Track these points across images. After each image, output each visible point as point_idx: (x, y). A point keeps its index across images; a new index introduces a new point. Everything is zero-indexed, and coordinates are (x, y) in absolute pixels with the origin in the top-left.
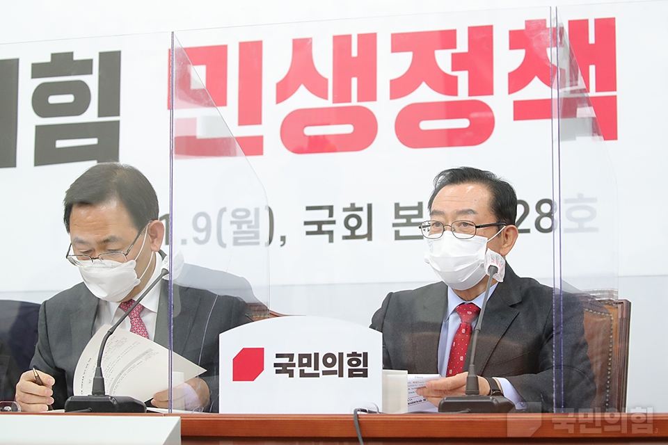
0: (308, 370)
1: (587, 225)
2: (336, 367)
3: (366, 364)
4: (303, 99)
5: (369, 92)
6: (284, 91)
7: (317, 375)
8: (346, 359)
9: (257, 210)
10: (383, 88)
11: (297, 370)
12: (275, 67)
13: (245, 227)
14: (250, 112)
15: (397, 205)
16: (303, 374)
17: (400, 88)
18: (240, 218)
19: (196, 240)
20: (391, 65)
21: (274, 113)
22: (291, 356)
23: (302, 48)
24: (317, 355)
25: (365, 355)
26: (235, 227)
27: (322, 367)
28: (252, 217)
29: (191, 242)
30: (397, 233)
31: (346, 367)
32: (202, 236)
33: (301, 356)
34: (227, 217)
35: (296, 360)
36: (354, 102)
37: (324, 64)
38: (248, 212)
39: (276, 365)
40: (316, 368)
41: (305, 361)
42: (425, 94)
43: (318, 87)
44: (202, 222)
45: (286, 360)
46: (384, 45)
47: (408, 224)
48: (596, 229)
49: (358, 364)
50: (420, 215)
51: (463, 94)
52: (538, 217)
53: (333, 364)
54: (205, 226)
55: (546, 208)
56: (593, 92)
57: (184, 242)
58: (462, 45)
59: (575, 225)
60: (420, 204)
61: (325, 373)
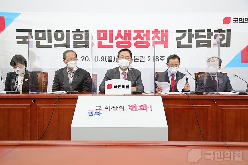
0: (119, 87)
1: (163, 60)
2: (124, 87)
3: (129, 86)
4: (119, 39)
5: (130, 39)
6: (116, 38)
7: (121, 88)
8: (126, 86)
9: (112, 56)
10: (132, 38)
11: (118, 87)
12: (115, 34)
13: (110, 59)
14: (111, 41)
15: (134, 56)
16: (119, 88)
17: (135, 39)
18: (109, 57)
19: (102, 61)
20: (134, 35)
21: (115, 42)
22: (117, 85)
23: (119, 31)
24: (121, 85)
25: (129, 85)
26: (108, 59)
27: (122, 87)
28: (111, 57)
29: (101, 61)
30: (134, 60)
31: (126, 87)
32: (103, 60)
33: (118, 85)
34: (107, 57)
35: (117, 86)
36: (128, 40)
37: (123, 34)
38: (110, 57)
39: (114, 86)
40: (121, 87)
41: (119, 86)
42: (139, 40)
43: (122, 38)
44: (103, 58)
45: (116, 86)
46: (132, 32)
47: (136, 59)
48: (164, 61)
49: (128, 87)
50: (138, 58)
51: (145, 40)
52: (156, 59)
53: (123, 86)
54: (103, 59)
55: (157, 58)
56: (165, 41)
57: (100, 61)
58: (145, 32)
59: (161, 60)
60: (138, 56)
61: (122, 88)
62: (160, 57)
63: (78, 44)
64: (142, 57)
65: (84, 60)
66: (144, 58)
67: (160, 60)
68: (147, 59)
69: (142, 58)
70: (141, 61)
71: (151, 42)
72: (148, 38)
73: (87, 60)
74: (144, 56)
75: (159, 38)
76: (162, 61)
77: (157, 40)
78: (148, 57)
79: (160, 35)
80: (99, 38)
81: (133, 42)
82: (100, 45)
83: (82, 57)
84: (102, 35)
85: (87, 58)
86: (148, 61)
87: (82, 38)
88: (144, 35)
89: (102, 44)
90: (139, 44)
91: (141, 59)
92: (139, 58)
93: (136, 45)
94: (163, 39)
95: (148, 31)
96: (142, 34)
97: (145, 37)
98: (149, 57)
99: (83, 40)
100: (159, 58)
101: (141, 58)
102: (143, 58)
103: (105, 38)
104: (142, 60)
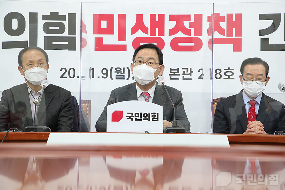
0: (138, 118)
1: (231, 77)
2: (148, 118)
3: (158, 117)
4: (140, 34)
5: (162, 33)
6: (134, 31)
7: (141, 120)
8: (151, 115)
9: (124, 68)
10: (166, 32)
11: (134, 118)
12: (131, 23)
13: (120, 74)
14: (122, 36)
15: (171, 69)
16: (136, 120)
17: (172, 32)
18: (118, 70)
19: (103, 77)
20: (169, 25)
21: (130, 38)
22: (132, 114)
23: (140, 17)
24: (141, 113)
25: (158, 114)
26: (116, 74)
27: (143, 117)
28: (122, 70)
29: (101, 77)
30: (171, 77)
31: (151, 118)
32: (105, 76)
33: (136, 114)
34: (113, 70)
35: (134, 115)
36: (157, 36)
37: (147, 22)
38: (121, 69)
39: (127, 116)
40: (141, 118)
41: (137, 115)
42: (180, 34)
43: (145, 30)
44: (105, 71)
45: (130, 115)
46: (167, 18)
47: (174, 75)
48: (234, 79)
49: (155, 117)
50: (178, 72)
51: (192, 35)
52: (216, 74)
53: (147, 116)
54: (106, 73)
55: (218, 71)
56: (234, 37)
57: (99, 77)
58: (192, 20)
59: (227, 77)
60: (178, 69)
61: (144, 119)
62: (225, 70)
63: (54, 43)
64: (186, 70)
65: (66, 75)
66: (191, 72)
67: (224, 76)
68: (196, 74)
69: (187, 72)
70: (184, 79)
71: (205, 38)
72: (199, 32)
73: (72, 75)
74: (191, 69)
75: (221, 31)
76: (229, 78)
77: (217, 35)
78: (199, 71)
79: (223, 25)
80: (98, 30)
81: (167, 39)
82: (100, 46)
83: (61, 70)
84: (104, 24)
85: (72, 71)
86: (200, 78)
87: (62, 30)
88: (191, 25)
89: (105, 43)
90: (180, 44)
91: (184, 74)
92: (181, 72)
93: (175, 46)
94: (230, 33)
95: (199, 17)
96: (186, 24)
97: (193, 30)
98: (201, 71)
99: (65, 34)
100: (222, 73)
101: (184, 72)
102: (189, 72)
103: (109, 31)
104: (186, 77)
